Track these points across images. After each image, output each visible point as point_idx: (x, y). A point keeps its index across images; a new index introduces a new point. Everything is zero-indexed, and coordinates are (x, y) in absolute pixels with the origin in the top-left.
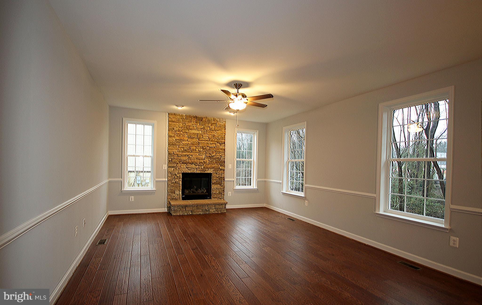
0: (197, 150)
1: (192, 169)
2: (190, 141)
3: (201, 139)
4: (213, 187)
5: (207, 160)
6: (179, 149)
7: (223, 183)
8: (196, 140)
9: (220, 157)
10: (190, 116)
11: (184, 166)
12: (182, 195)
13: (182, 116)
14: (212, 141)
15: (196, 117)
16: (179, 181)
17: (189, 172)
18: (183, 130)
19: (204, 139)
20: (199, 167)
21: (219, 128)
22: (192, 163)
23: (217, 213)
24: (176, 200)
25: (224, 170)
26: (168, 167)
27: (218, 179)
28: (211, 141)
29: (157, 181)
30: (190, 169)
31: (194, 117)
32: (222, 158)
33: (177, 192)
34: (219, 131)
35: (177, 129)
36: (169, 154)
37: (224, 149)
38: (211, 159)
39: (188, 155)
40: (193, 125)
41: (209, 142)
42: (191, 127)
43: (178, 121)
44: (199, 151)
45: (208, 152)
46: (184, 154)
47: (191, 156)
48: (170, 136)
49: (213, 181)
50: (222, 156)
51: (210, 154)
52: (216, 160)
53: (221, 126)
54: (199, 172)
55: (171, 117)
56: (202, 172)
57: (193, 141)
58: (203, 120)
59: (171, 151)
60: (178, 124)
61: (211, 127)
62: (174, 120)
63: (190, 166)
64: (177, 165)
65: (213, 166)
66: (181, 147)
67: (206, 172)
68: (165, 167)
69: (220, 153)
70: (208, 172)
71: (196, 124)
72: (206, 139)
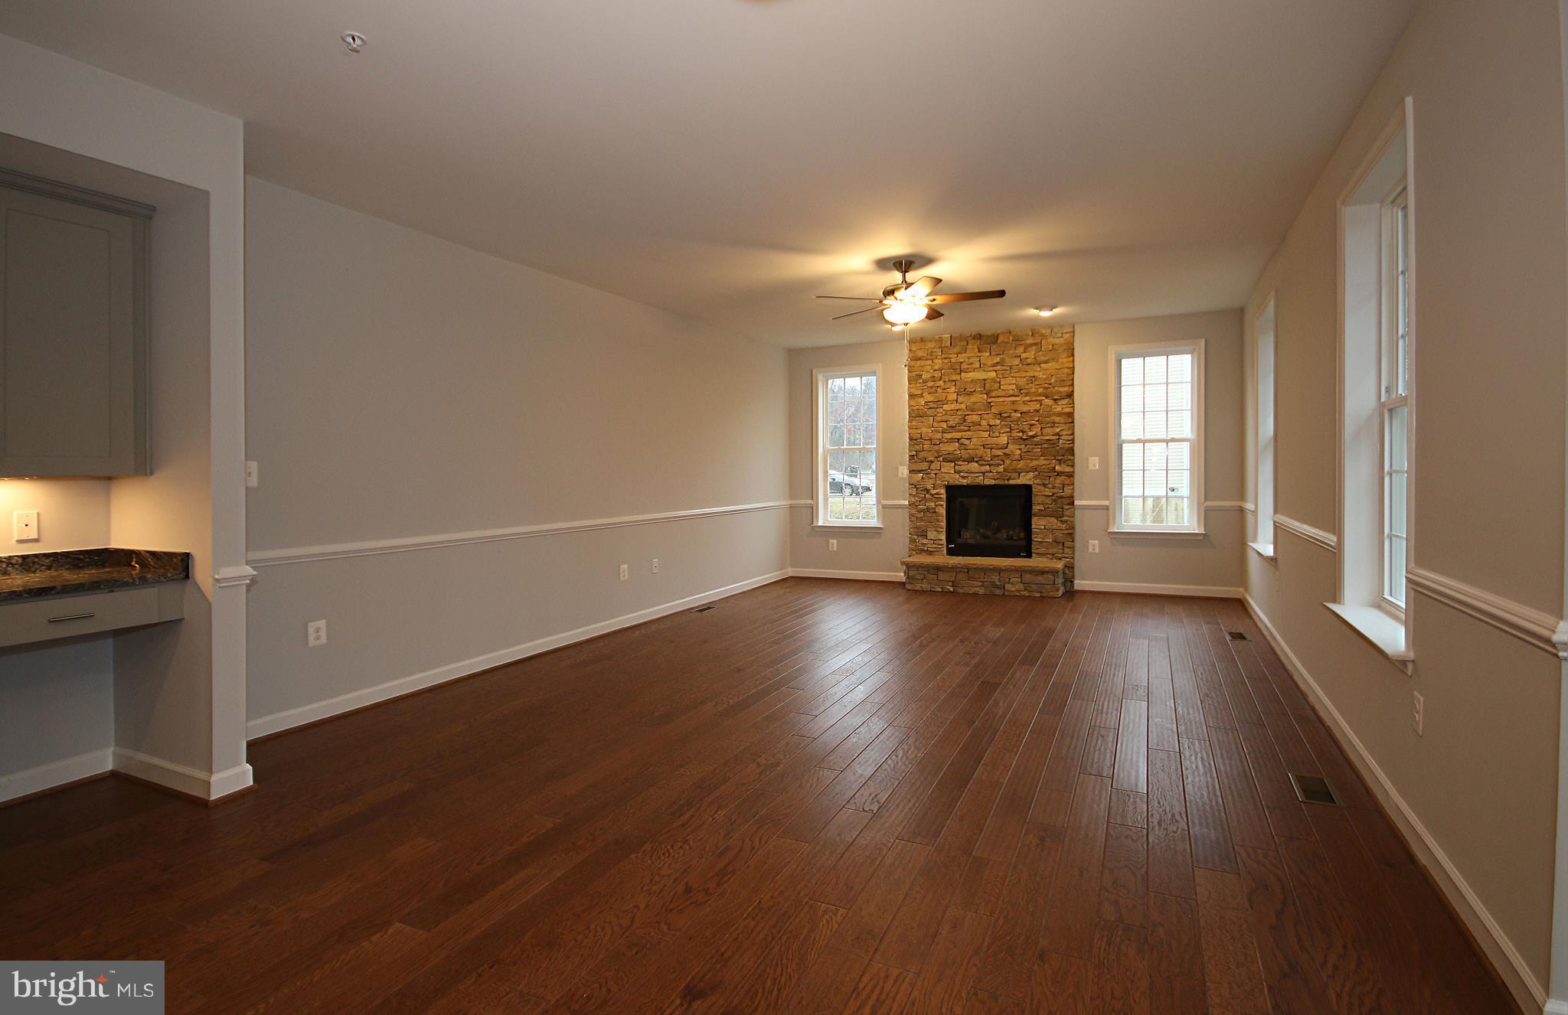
0: (984, 423)
1: (972, 475)
2: (965, 402)
3: (993, 394)
4: (1037, 523)
5: (1015, 450)
6: (935, 424)
7: (1067, 513)
8: (979, 398)
9: (1058, 437)
10: (961, 338)
11: (948, 468)
12: (947, 546)
13: (941, 340)
14: (1027, 394)
15: (979, 337)
16: (936, 506)
17: (965, 482)
18: (943, 377)
19: (1003, 393)
20: (992, 468)
21: (1050, 356)
22: (971, 460)
23: (1027, 595)
24: (930, 555)
25: (1071, 475)
26: (911, 472)
27: (1048, 501)
28: (1026, 396)
29: (884, 507)
30: (966, 475)
31: (974, 338)
32: (1061, 441)
33: (931, 534)
34: (1050, 364)
35: (929, 375)
36: (911, 439)
37: (1071, 415)
38: (1026, 445)
39: (958, 439)
40: (969, 358)
41: (1018, 399)
42: (964, 366)
43: (931, 356)
44: (991, 426)
45: (1016, 427)
46: (949, 436)
47: (967, 442)
48: (912, 396)
49: (1035, 508)
50: (1061, 433)
51: (1023, 432)
52: (1043, 446)
53: (1056, 347)
54: (993, 482)
55: (914, 349)
56: (1001, 483)
57: (971, 400)
58: (999, 341)
59: (915, 431)
60: (930, 362)
61: (1023, 356)
62: (920, 354)
63: (965, 466)
64: (932, 467)
65: (1035, 463)
66: (939, 419)
67: (1011, 482)
68: (904, 471)
69: (1056, 425)
70: (1019, 482)
71: (979, 354)
72: (1011, 392)
